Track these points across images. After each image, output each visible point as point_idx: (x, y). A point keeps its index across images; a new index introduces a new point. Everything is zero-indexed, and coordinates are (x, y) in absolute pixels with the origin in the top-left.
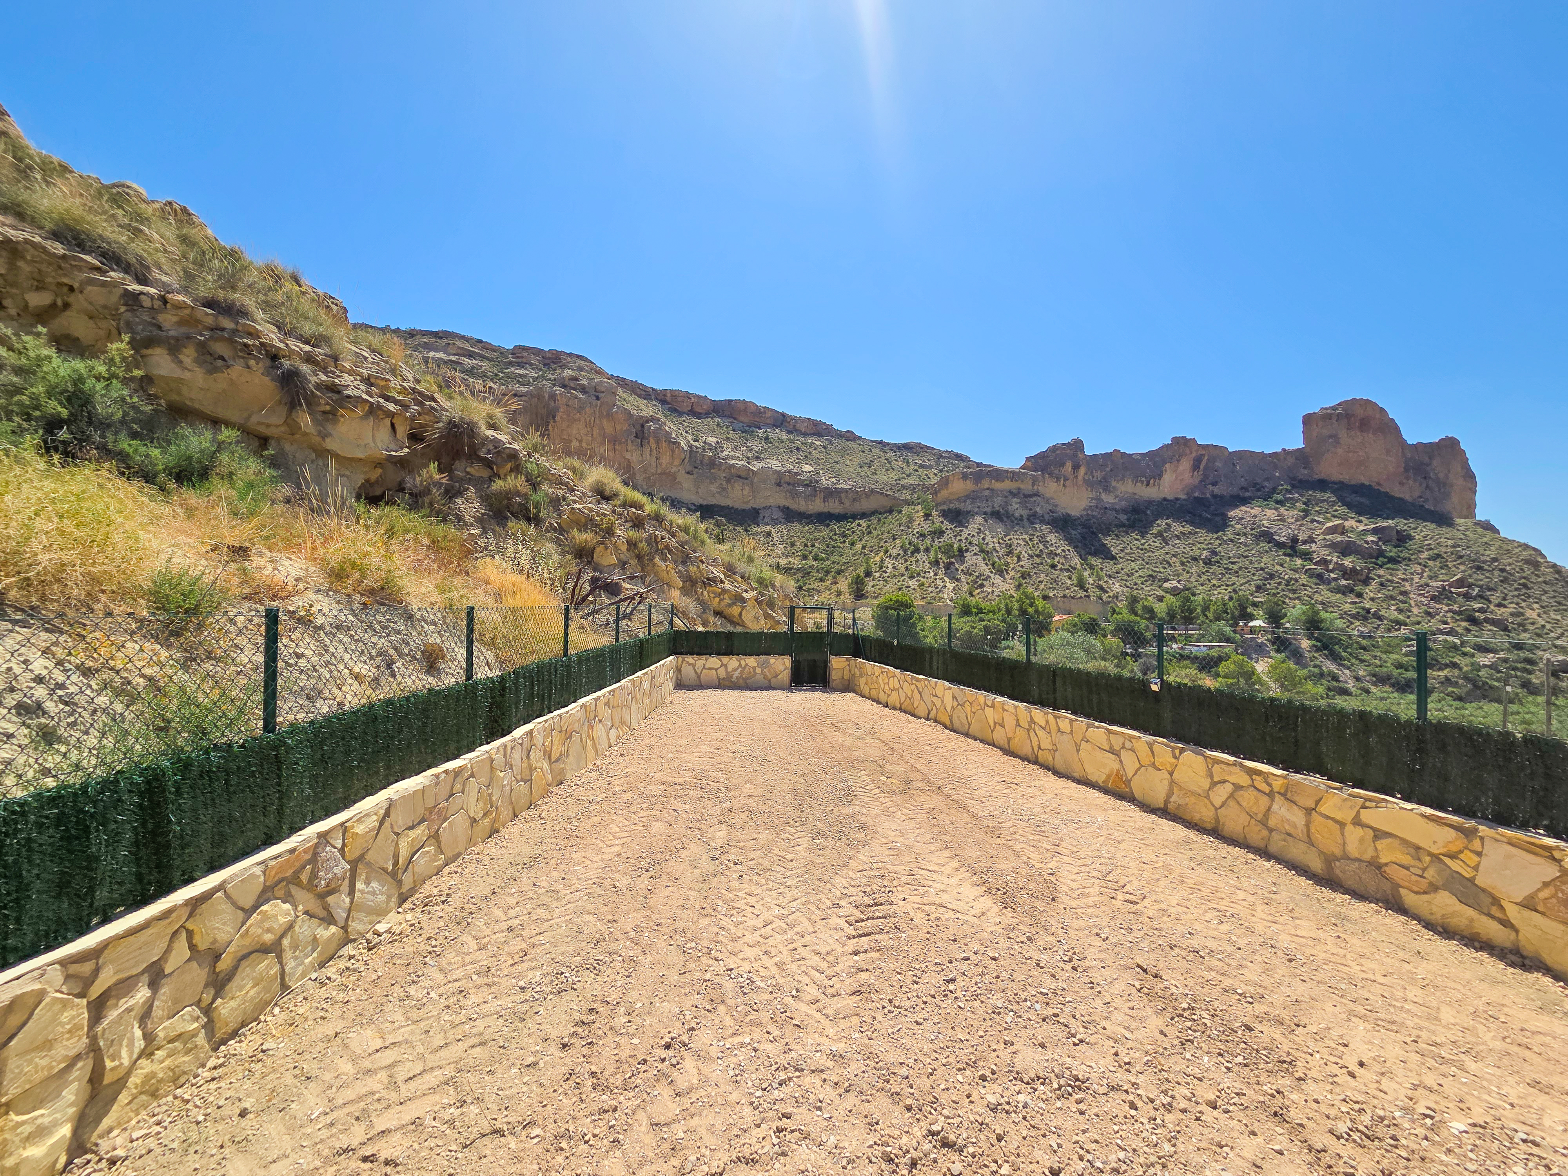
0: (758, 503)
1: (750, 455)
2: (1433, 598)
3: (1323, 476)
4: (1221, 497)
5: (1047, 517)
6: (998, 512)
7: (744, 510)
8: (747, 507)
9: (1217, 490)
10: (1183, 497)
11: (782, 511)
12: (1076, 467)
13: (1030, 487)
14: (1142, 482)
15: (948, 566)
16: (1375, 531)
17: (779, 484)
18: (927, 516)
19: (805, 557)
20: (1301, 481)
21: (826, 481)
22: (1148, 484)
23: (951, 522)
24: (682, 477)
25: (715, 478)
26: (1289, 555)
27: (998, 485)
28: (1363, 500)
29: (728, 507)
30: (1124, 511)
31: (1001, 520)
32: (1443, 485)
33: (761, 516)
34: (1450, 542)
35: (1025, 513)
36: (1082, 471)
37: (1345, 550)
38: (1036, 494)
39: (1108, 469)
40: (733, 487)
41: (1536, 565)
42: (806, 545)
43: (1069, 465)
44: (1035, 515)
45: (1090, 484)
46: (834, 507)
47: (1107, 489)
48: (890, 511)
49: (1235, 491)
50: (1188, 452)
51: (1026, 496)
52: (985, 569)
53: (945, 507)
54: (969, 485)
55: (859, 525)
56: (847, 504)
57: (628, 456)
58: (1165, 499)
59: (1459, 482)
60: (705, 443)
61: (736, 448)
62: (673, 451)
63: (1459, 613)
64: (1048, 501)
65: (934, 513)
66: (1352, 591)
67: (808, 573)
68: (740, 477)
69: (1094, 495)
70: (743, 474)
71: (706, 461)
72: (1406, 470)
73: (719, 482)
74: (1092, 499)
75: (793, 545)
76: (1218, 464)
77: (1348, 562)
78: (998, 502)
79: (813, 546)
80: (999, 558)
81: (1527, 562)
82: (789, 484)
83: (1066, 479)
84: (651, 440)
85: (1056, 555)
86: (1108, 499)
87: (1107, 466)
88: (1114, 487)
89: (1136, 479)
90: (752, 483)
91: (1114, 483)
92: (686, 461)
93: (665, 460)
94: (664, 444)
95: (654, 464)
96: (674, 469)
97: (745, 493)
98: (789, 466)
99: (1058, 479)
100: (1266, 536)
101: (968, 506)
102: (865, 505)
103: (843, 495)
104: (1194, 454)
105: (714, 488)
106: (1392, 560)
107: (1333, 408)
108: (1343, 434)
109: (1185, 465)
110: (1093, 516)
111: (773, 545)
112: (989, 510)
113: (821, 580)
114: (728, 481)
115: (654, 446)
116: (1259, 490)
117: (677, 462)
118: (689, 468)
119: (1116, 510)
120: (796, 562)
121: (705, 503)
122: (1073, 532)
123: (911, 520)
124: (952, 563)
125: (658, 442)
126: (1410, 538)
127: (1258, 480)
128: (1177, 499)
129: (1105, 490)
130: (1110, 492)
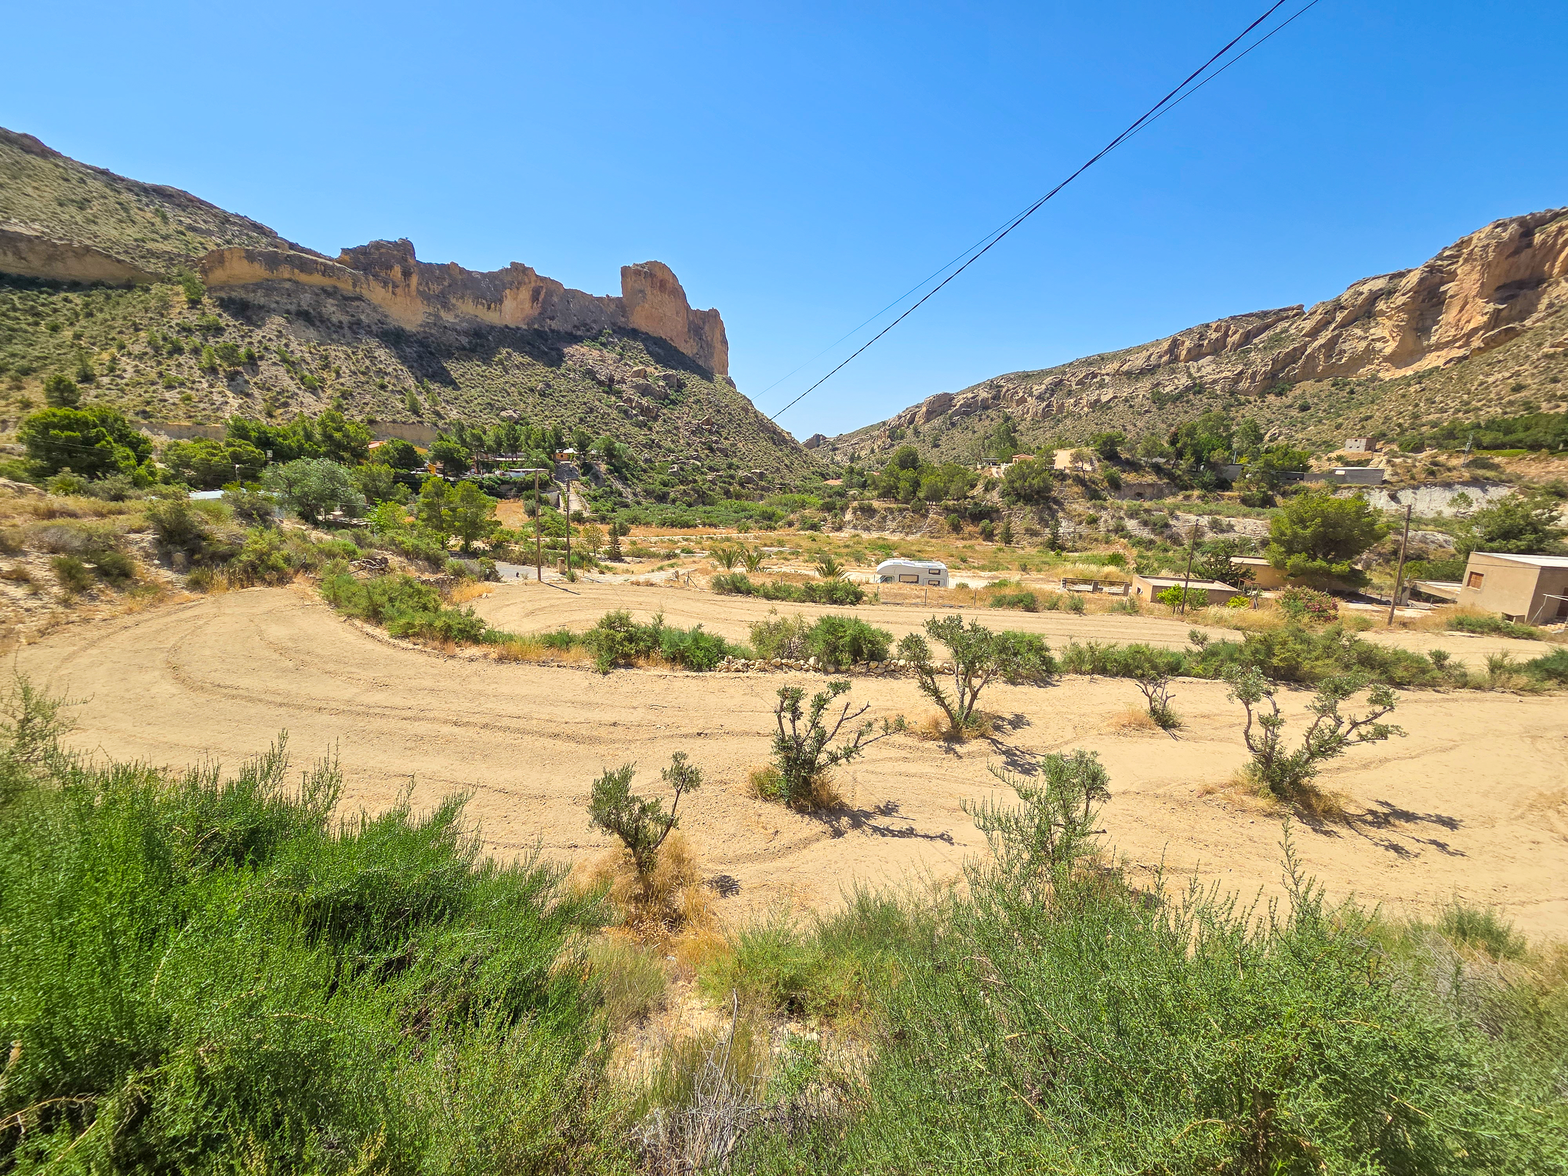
2: (693, 432)
3: (635, 326)
4: (558, 332)
5: (374, 328)
6: (307, 313)
9: (554, 325)
10: (525, 327)
12: (407, 274)
13: (351, 288)
14: (483, 305)
15: (232, 377)
16: (665, 378)
18: (194, 303)
20: (619, 327)
22: (489, 308)
23: (235, 316)
26: (607, 393)
27: (303, 278)
28: (660, 351)
30: (466, 333)
31: (312, 324)
32: (710, 346)
34: (706, 391)
35: (345, 319)
36: (415, 279)
37: (645, 391)
38: (359, 298)
39: (446, 284)
41: (746, 410)
43: (398, 269)
44: (359, 323)
45: (426, 297)
47: (445, 305)
49: (568, 328)
50: (527, 280)
51: (346, 298)
52: (290, 384)
53: (223, 295)
54: (259, 271)
55: (67, 300)
56: (35, 261)
58: (507, 327)
59: (718, 345)
63: (704, 444)
64: (375, 309)
65: (205, 300)
66: (645, 425)
69: (432, 310)
72: (689, 331)
74: (430, 314)
76: (555, 299)
77: (644, 402)
78: (306, 300)
80: (311, 372)
81: (743, 409)
83: (395, 286)
85: (386, 374)
86: (448, 318)
87: (444, 279)
88: (454, 305)
89: (476, 300)
91: (454, 301)
99: (385, 284)
100: (590, 374)
103: (22, 246)
104: (533, 284)
106: (673, 402)
107: (642, 266)
108: (648, 291)
109: (525, 294)
110: (432, 335)
112: (293, 308)
116: (588, 330)
119: (456, 330)
122: (408, 350)
123: (166, 305)
124: (238, 373)
126: (685, 386)
127: (588, 321)
128: (518, 328)
129: (444, 307)
130: (449, 310)
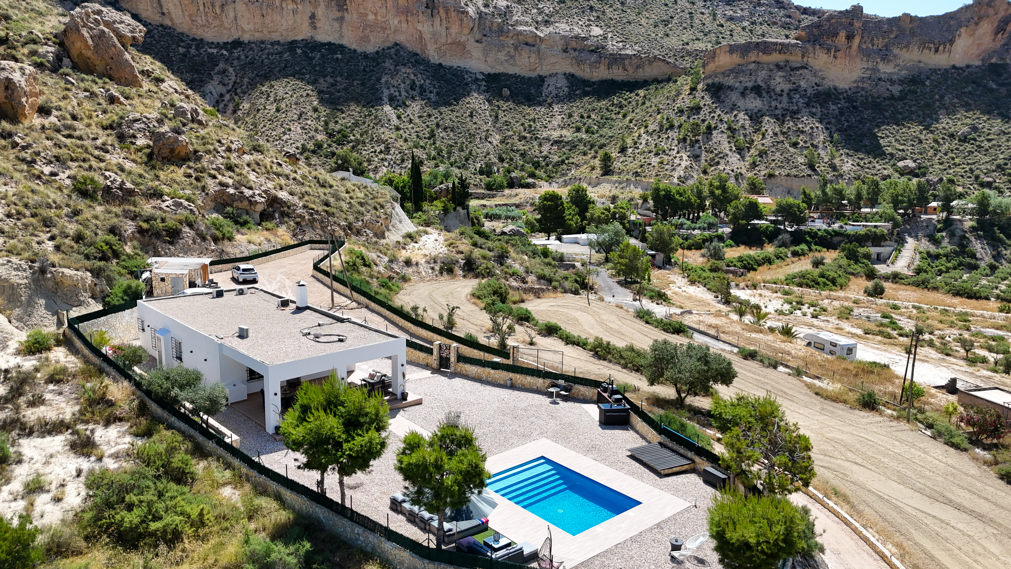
0: (543, 71)
1: (540, 19)
5: (810, 91)
6: (759, 86)
7: (530, 78)
8: (533, 75)
10: (978, 63)
11: (567, 78)
12: (850, 37)
13: (800, 59)
14: (930, 49)
17: (565, 51)
18: (693, 90)
19: (578, 130)
21: (613, 46)
22: (937, 51)
23: (711, 97)
24: (472, 45)
25: (502, 47)
29: (515, 76)
30: (901, 82)
31: (760, 95)
33: (546, 84)
35: (786, 87)
36: (857, 41)
38: (805, 67)
39: (892, 36)
40: (520, 55)
42: (582, 117)
43: (842, 35)
45: (865, 53)
46: (618, 74)
47: (885, 58)
48: (668, 80)
50: (992, 12)
51: (792, 69)
52: (725, 147)
54: (736, 59)
55: (637, 95)
56: (631, 70)
57: (420, 27)
58: (954, 67)
60: (495, 7)
61: (526, 11)
62: (461, 20)
64: (815, 74)
65: (700, 86)
67: (575, 147)
68: (527, 44)
69: (870, 65)
70: (530, 41)
71: (495, 28)
73: (507, 50)
74: (867, 69)
75: (570, 116)
78: (761, 76)
79: (589, 117)
80: (745, 135)
82: (575, 50)
83: (837, 50)
84: (441, 10)
85: (802, 132)
86: (886, 69)
87: (892, 31)
88: (895, 56)
89: (923, 46)
90: (539, 51)
91: (896, 51)
92: (475, 29)
93: (454, 30)
94: (453, 14)
95: (444, 34)
96: (463, 38)
97: (532, 60)
98: (577, 30)
99: (829, 50)
101: (730, 81)
102: (648, 72)
103: (627, 62)
104: (1002, 14)
105: (502, 56)
109: (987, 28)
110: (863, 89)
111: (552, 116)
112: (750, 85)
113: (585, 154)
114: (516, 48)
115: (443, 16)
117: (466, 31)
118: (478, 36)
119: (891, 80)
120: (568, 134)
121: (493, 71)
122: (833, 107)
123: (679, 94)
125: (447, 11)
128: (968, 66)
129: (883, 59)
130: (889, 61)
